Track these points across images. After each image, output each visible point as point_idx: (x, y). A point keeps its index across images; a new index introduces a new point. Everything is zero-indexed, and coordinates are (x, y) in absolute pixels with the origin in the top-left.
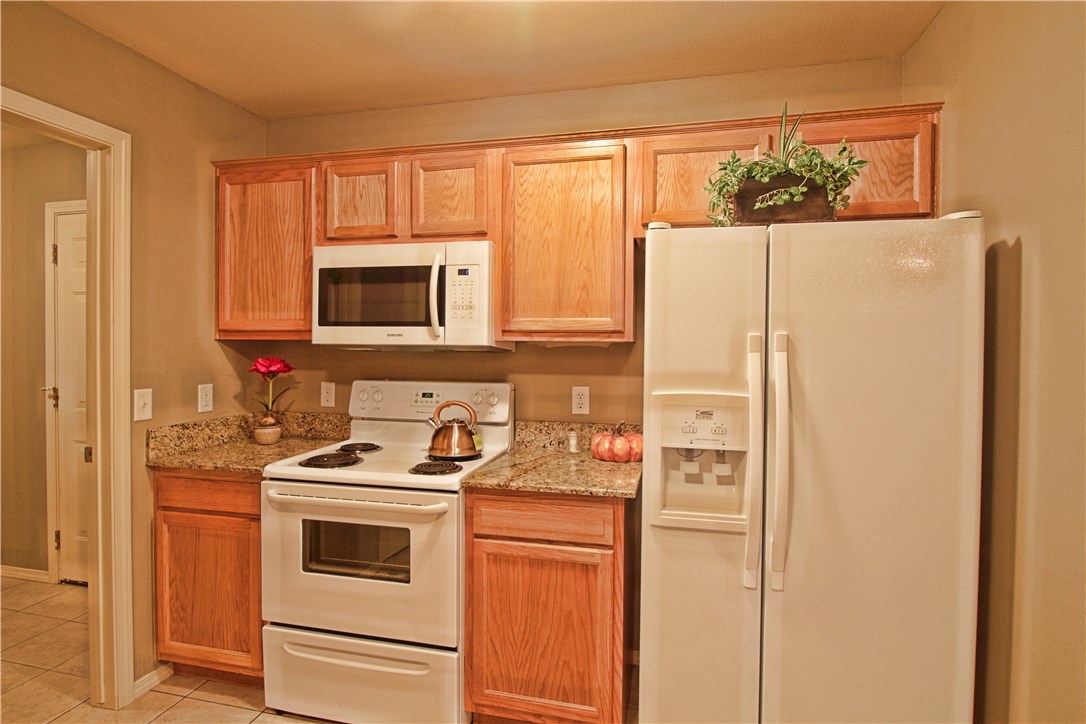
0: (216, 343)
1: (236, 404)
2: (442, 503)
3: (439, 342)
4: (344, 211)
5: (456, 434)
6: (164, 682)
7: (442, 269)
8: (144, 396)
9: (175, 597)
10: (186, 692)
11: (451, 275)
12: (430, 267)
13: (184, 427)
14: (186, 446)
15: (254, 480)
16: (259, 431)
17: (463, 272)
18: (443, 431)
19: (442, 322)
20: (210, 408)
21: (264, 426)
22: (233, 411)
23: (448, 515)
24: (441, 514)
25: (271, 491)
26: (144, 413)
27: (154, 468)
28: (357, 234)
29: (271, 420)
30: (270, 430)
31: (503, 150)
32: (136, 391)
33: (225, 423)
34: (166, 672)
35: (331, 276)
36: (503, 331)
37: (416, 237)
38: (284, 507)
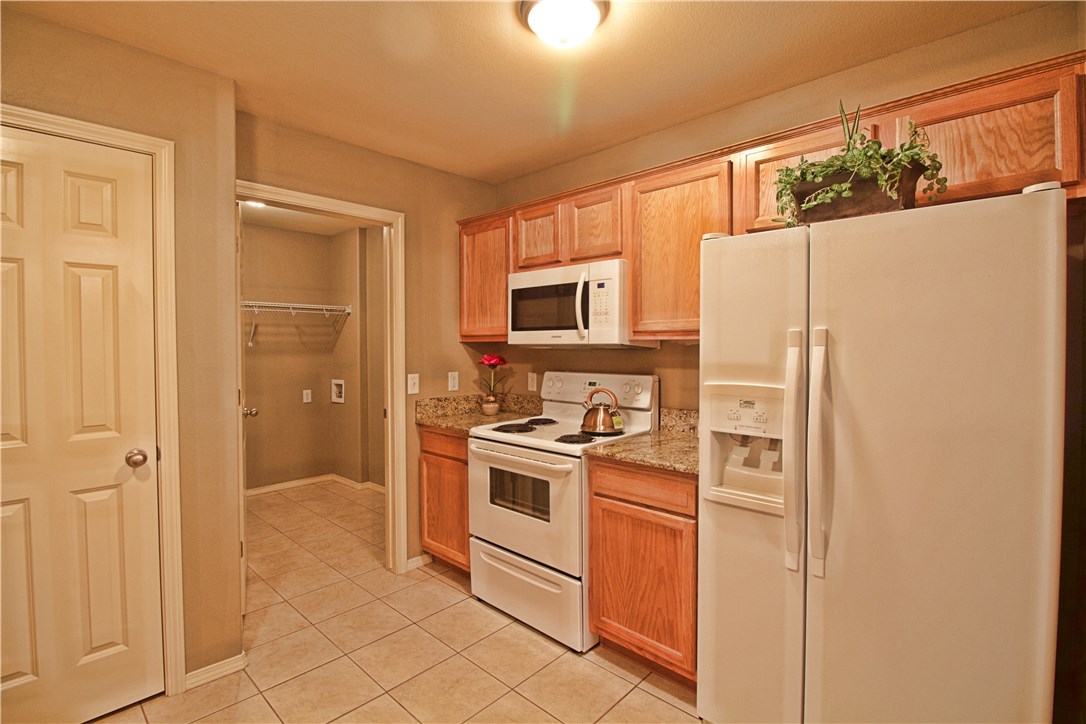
0: (461, 345)
1: (475, 386)
2: (569, 465)
3: (585, 342)
4: (528, 246)
5: (601, 415)
6: (425, 565)
7: (586, 285)
8: (414, 378)
9: (429, 510)
10: (434, 574)
11: (593, 288)
12: (576, 284)
13: (439, 400)
14: (440, 412)
15: (463, 437)
16: (484, 406)
17: (601, 286)
18: (592, 412)
19: (586, 326)
20: (456, 388)
21: (488, 402)
22: (474, 391)
23: (572, 475)
24: (568, 473)
25: (473, 445)
26: (414, 390)
27: (419, 425)
28: (535, 262)
29: (492, 399)
30: (491, 405)
31: (633, 183)
32: (409, 376)
33: (467, 399)
34: (427, 559)
35: (520, 295)
36: (634, 332)
37: (574, 261)
38: (479, 457)
